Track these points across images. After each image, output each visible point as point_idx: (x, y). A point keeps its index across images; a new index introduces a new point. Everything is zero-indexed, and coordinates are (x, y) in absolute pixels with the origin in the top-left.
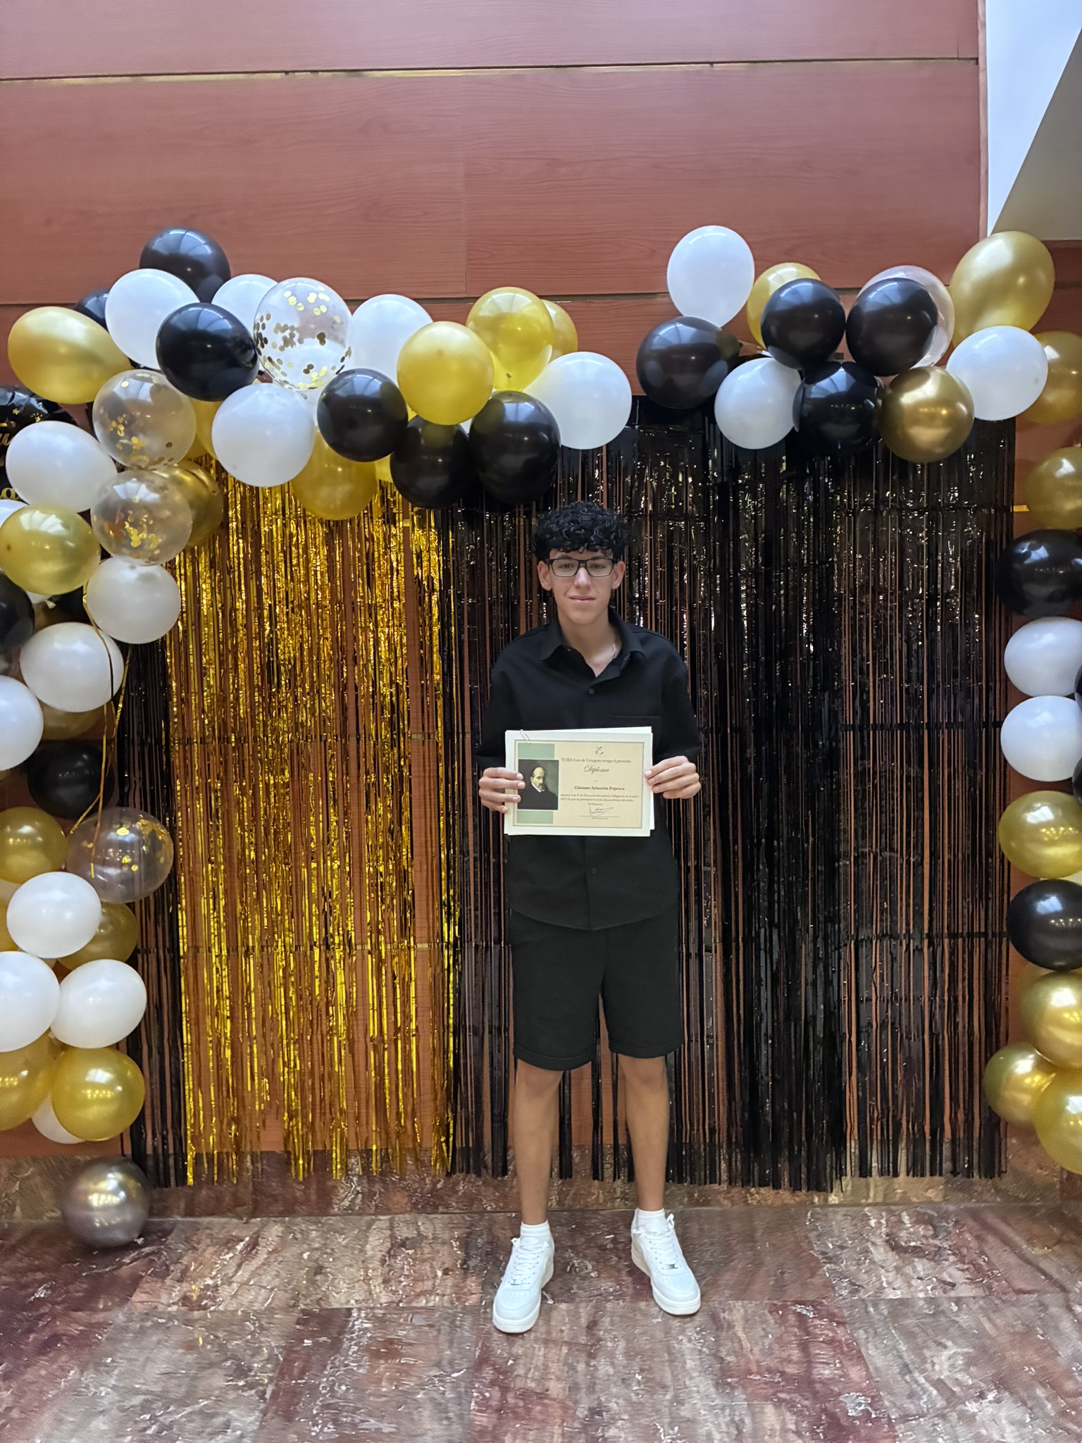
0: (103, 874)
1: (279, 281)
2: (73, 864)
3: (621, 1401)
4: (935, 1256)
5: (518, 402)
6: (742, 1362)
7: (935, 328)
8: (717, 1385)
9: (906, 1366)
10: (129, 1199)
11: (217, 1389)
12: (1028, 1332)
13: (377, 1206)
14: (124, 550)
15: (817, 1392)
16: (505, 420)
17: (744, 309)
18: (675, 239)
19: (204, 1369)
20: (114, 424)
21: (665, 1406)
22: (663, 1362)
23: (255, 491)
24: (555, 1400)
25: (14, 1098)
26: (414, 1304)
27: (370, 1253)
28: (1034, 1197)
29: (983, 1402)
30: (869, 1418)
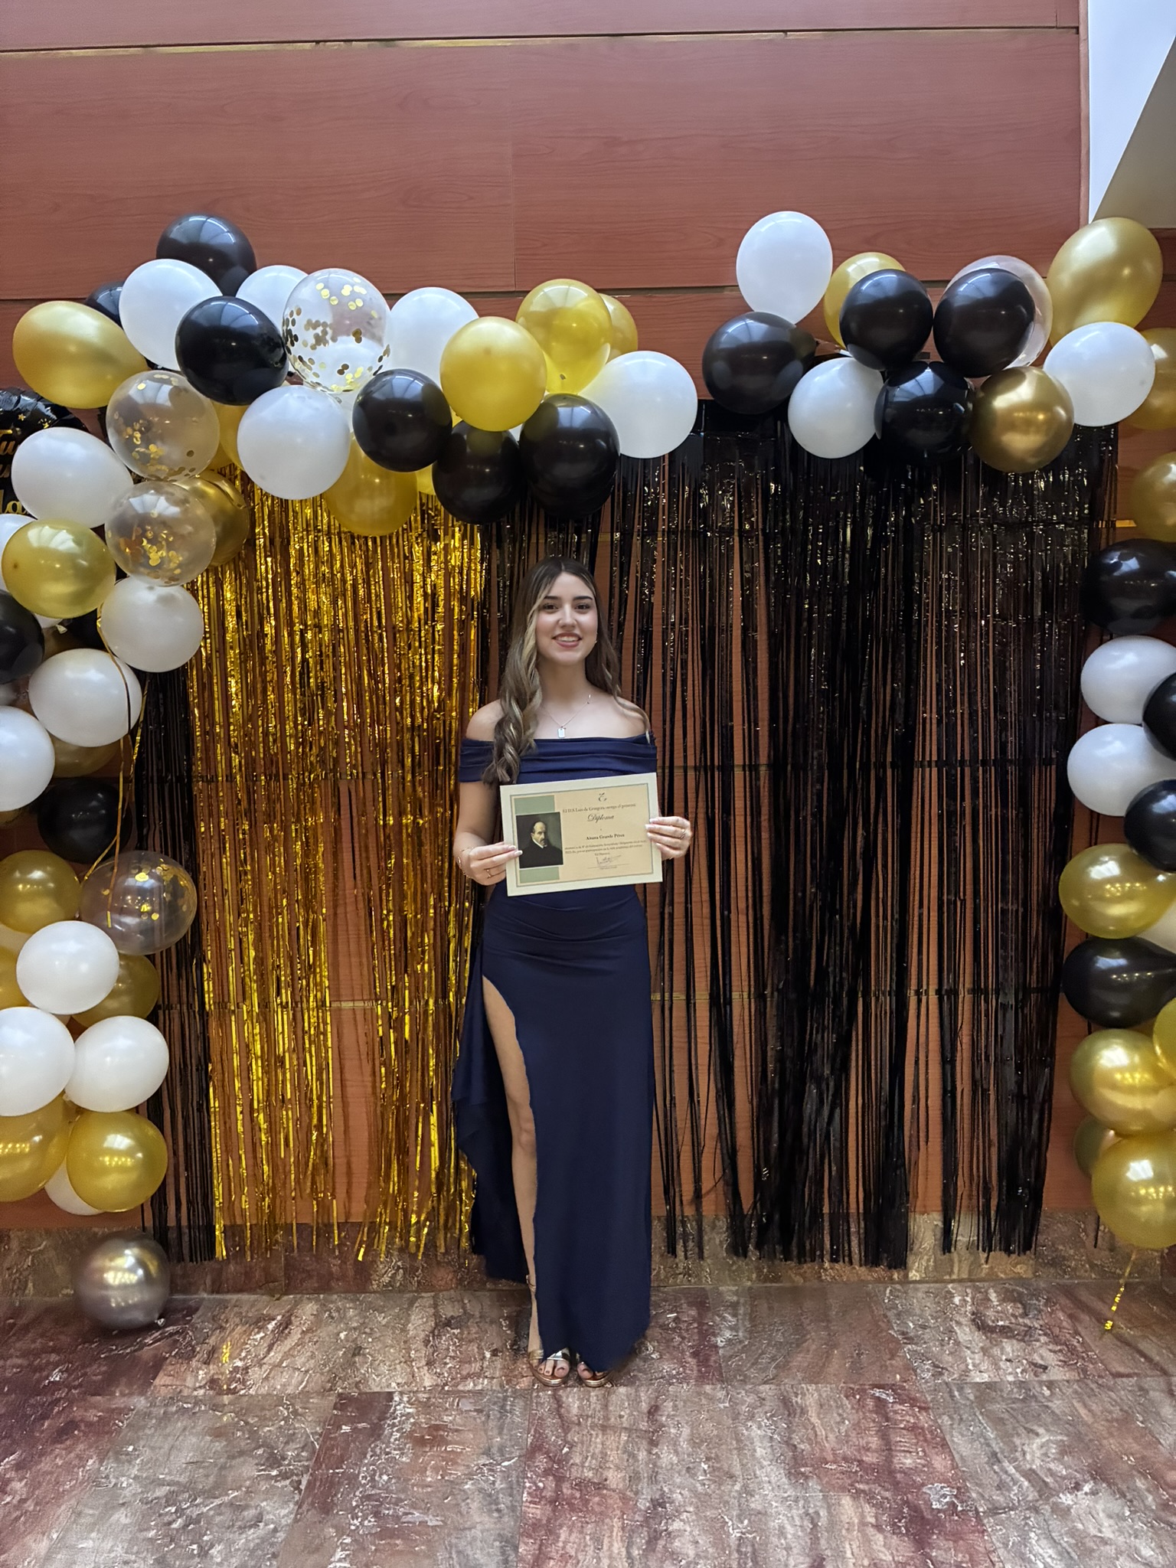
0: (120, 924)
1: (309, 273)
2: (88, 913)
3: (686, 1492)
4: (1026, 1336)
5: (573, 406)
6: (817, 1450)
7: (1032, 324)
8: (789, 1475)
9: (994, 1454)
10: (148, 1277)
11: (248, 1479)
12: (1127, 1419)
13: (419, 1282)
14: (142, 569)
15: (898, 1483)
16: (559, 426)
17: (820, 303)
18: (744, 226)
19: (233, 1457)
20: (129, 430)
21: (735, 1498)
22: (731, 1450)
23: (284, 504)
24: (614, 1491)
25: (26, 1165)
26: (460, 1388)
27: (411, 1333)
29: (1079, 1493)
30: (955, 1511)
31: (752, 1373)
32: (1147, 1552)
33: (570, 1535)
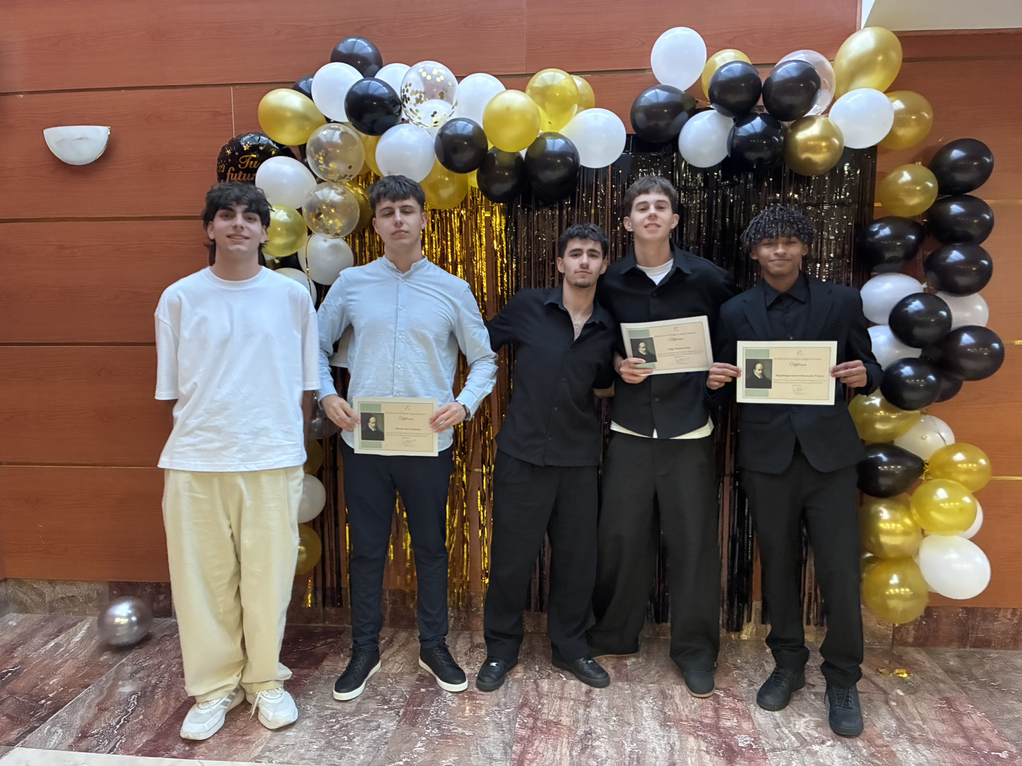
3: (603, 729)
5: (555, 139)
6: (678, 715)
7: (819, 90)
8: (661, 725)
9: (778, 724)
11: (373, 709)
13: (463, 625)
14: (321, 230)
15: (721, 733)
16: (546, 151)
17: (700, 78)
18: (656, 35)
20: (317, 156)
21: (629, 733)
22: (630, 712)
24: (565, 726)
27: (459, 649)
28: (874, 643)
29: (824, 746)
30: (752, 749)
31: (645, 678)
33: (540, 743)
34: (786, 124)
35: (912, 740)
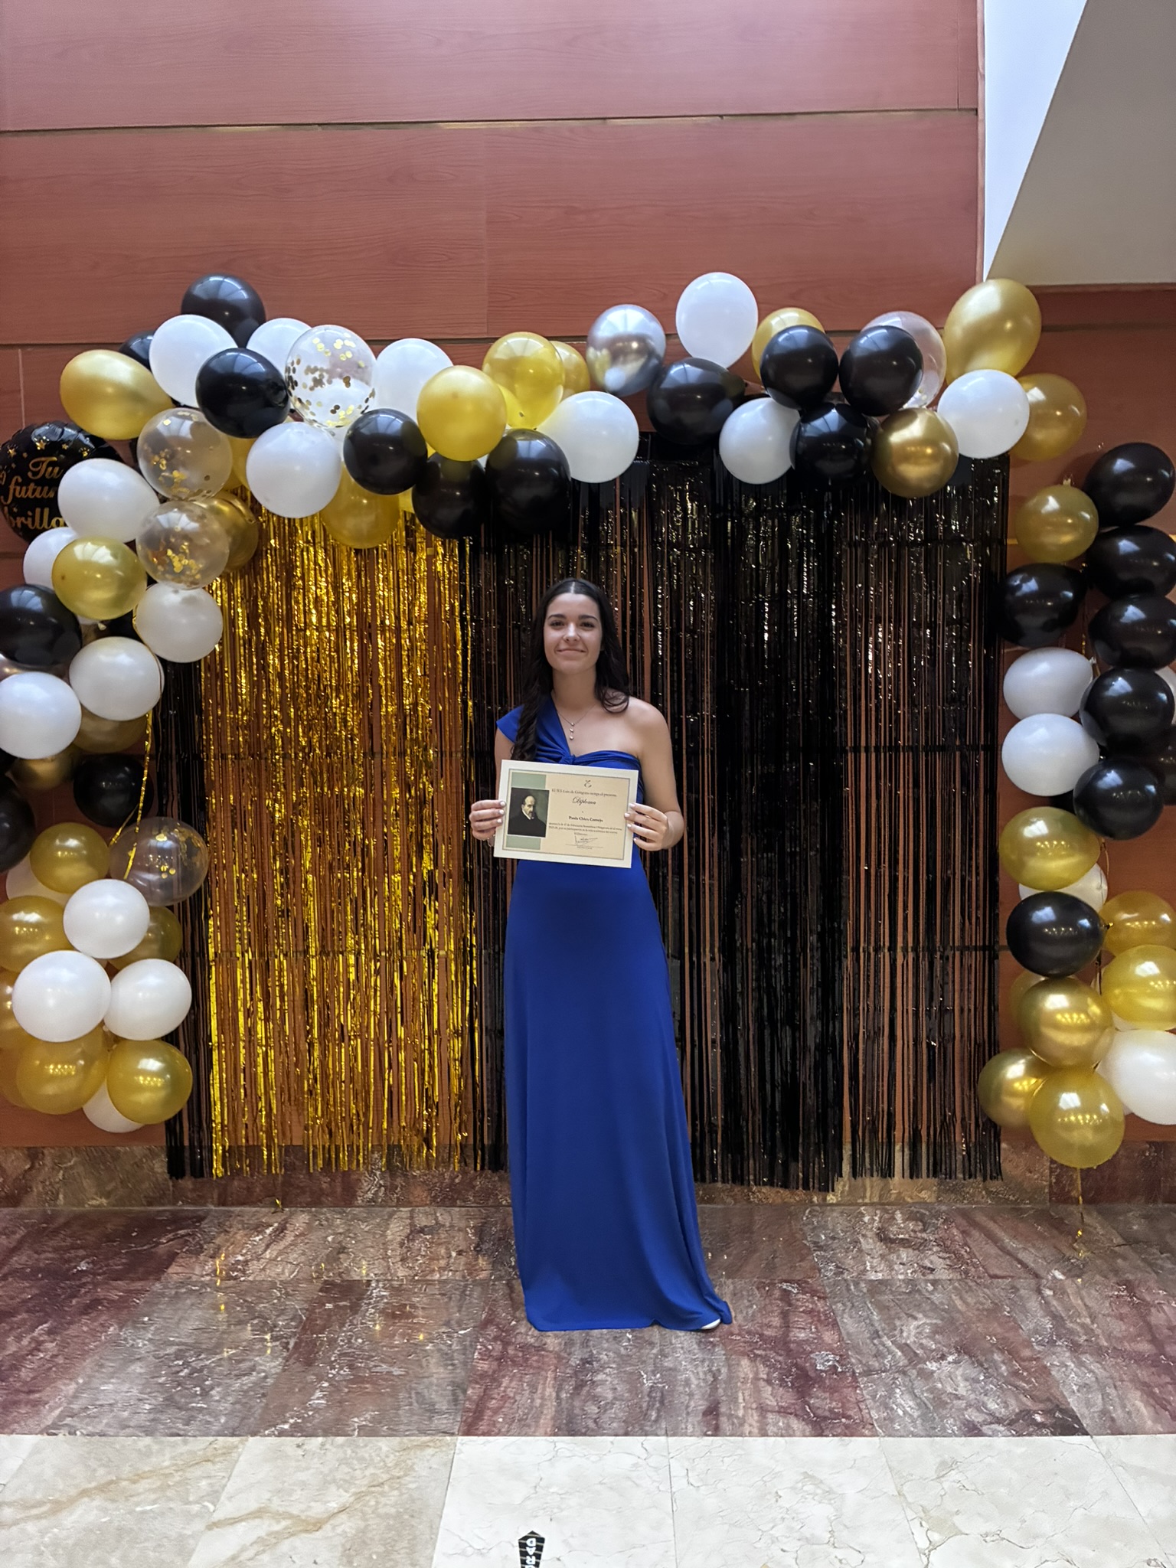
0: (147, 881)
1: (311, 327)
2: (118, 872)
3: (611, 1354)
4: (920, 1246)
5: (530, 440)
7: (922, 371)
8: (700, 1344)
9: (877, 1332)
11: (245, 1341)
12: (996, 1309)
13: (398, 1198)
14: (167, 576)
15: (791, 1350)
16: (517, 457)
17: (750, 348)
18: (684, 283)
20: (157, 458)
21: (651, 1359)
23: (287, 521)
24: (551, 1353)
26: (428, 1278)
27: (389, 1238)
28: (1023, 1200)
29: (944, 1363)
30: (836, 1372)
32: (993, 1406)
33: (511, 1381)
34: (876, 420)
35: (1075, 1348)
